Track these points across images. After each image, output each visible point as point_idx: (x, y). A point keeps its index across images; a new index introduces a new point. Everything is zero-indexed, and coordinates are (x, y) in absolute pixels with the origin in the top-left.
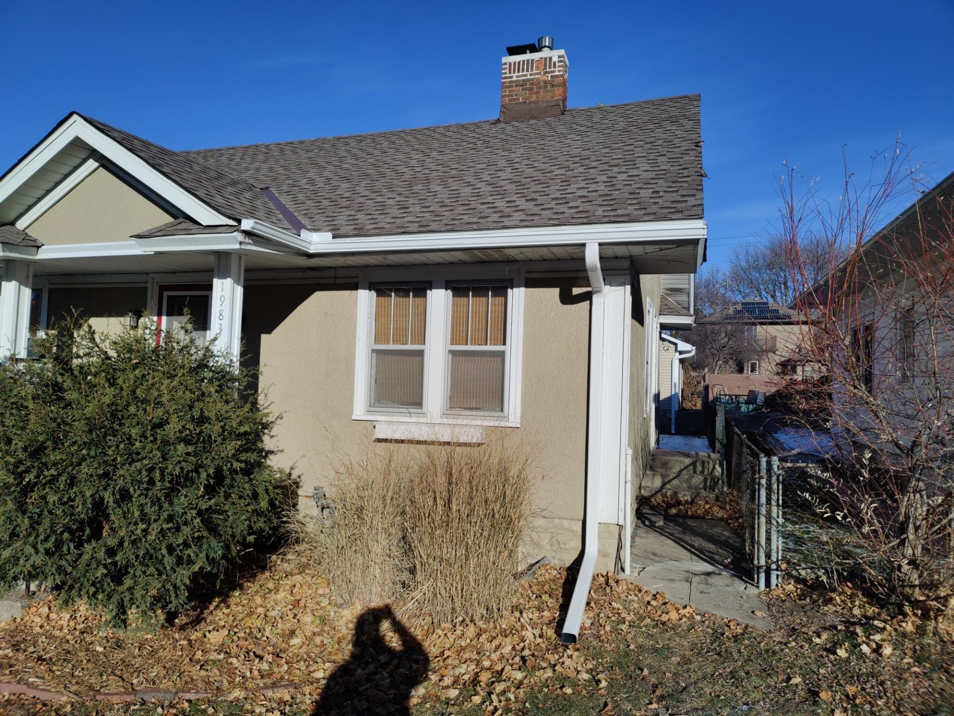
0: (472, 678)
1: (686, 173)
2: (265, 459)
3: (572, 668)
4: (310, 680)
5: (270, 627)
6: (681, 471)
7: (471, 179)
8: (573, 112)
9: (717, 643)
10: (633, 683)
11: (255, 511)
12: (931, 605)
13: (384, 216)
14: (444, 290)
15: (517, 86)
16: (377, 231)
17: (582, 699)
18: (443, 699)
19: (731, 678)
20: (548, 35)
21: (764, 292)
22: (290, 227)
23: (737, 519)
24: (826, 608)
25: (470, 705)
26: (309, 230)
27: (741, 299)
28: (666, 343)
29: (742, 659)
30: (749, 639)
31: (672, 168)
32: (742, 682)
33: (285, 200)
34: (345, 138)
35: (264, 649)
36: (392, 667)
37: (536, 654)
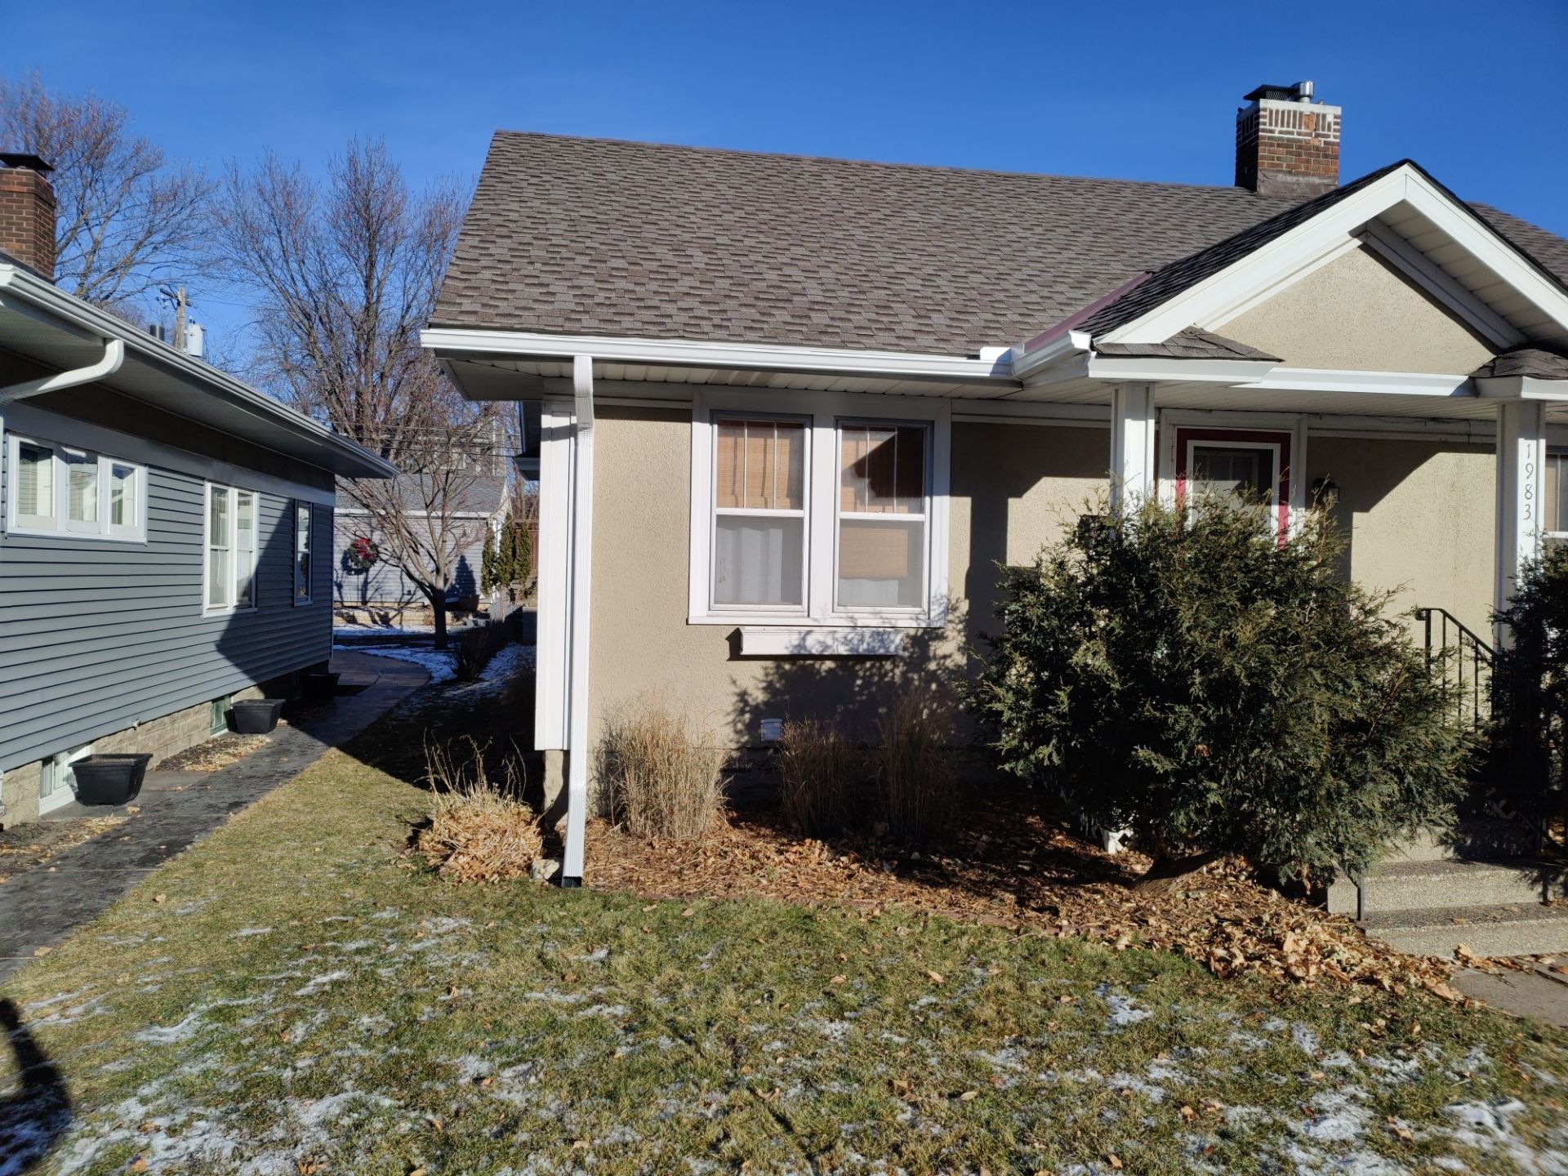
15: (1279, 146)
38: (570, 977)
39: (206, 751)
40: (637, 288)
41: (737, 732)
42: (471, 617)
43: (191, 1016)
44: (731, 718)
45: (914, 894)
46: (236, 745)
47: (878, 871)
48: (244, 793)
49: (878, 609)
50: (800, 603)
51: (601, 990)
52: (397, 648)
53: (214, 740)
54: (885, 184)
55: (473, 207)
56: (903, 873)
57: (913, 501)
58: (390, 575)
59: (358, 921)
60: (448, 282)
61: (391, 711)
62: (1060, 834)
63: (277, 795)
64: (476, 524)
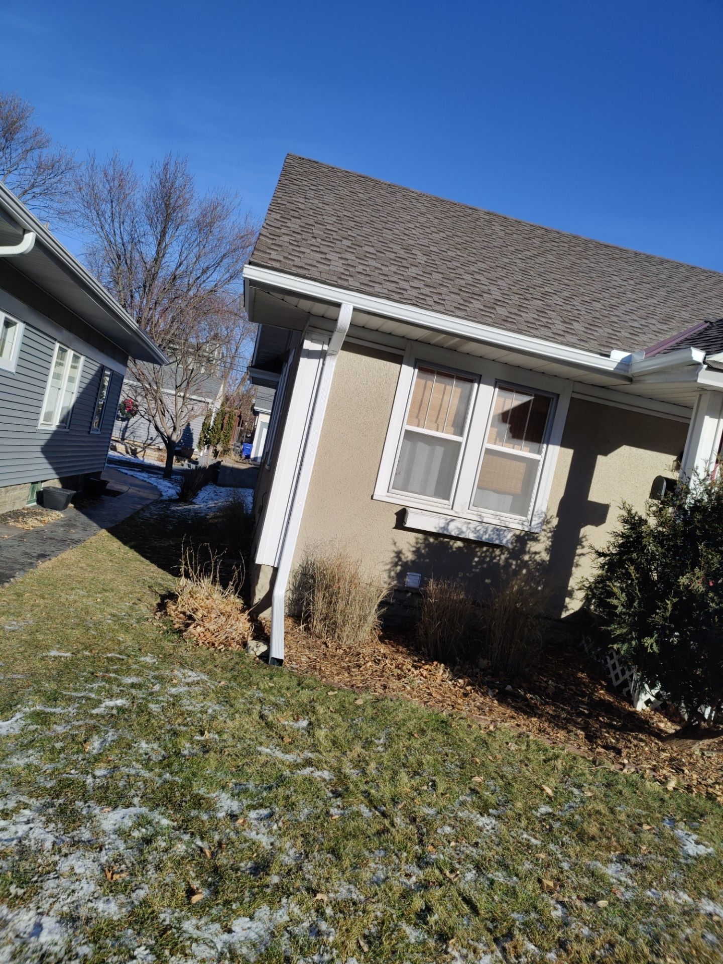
38: (287, 740)
39: (23, 515)
40: (383, 268)
41: (390, 577)
42: (186, 462)
43: (18, 715)
44: (388, 567)
45: (513, 717)
46: (42, 514)
47: (484, 694)
48: (48, 549)
49: (499, 513)
50: (448, 499)
51: (310, 755)
52: (139, 471)
53: (28, 509)
54: (531, 236)
55: (276, 195)
56: (502, 698)
57: (535, 446)
58: (142, 426)
59: (130, 661)
60: (261, 237)
61: (138, 512)
62: (602, 689)
63: (70, 555)
64: (203, 405)
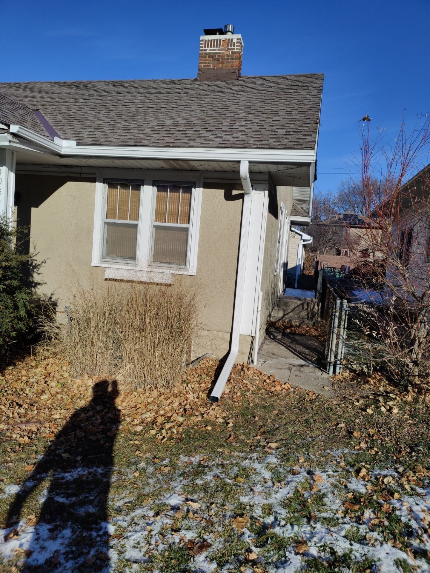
0: (152, 420)
1: (308, 121)
2: (35, 288)
3: (213, 416)
4: (51, 419)
5: (29, 388)
6: (295, 308)
7: (174, 115)
8: (244, 78)
9: (300, 404)
10: (248, 424)
11: (16, 317)
12: (423, 387)
13: (114, 134)
14: (152, 186)
15: (209, 57)
16: (108, 143)
17: (216, 433)
18: (133, 432)
19: (305, 423)
20: (231, 24)
21: (356, 209)
22: (48, 135)
23: (323, 336)
24: (364, 386)
25: (148, 436)
26: (62, 138)
27: (343, 212)
28: (294, 233)
29: (313, 413)
30: (318, 402)
31: (300, 118)
32: (311, 425)
33: (48, 118)
34: (95, 82)
35: (23, 401)
36: (103, 413)
37: (193, 407)
